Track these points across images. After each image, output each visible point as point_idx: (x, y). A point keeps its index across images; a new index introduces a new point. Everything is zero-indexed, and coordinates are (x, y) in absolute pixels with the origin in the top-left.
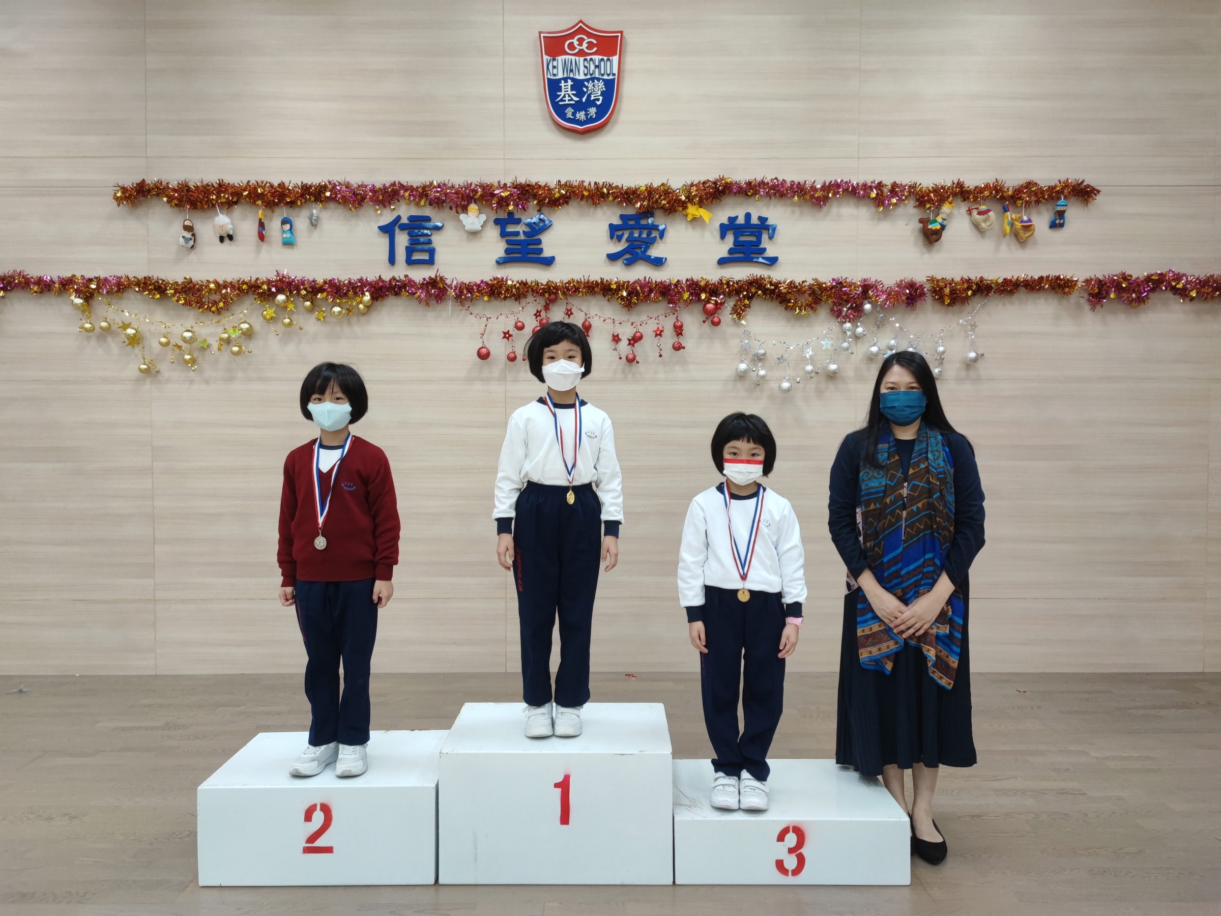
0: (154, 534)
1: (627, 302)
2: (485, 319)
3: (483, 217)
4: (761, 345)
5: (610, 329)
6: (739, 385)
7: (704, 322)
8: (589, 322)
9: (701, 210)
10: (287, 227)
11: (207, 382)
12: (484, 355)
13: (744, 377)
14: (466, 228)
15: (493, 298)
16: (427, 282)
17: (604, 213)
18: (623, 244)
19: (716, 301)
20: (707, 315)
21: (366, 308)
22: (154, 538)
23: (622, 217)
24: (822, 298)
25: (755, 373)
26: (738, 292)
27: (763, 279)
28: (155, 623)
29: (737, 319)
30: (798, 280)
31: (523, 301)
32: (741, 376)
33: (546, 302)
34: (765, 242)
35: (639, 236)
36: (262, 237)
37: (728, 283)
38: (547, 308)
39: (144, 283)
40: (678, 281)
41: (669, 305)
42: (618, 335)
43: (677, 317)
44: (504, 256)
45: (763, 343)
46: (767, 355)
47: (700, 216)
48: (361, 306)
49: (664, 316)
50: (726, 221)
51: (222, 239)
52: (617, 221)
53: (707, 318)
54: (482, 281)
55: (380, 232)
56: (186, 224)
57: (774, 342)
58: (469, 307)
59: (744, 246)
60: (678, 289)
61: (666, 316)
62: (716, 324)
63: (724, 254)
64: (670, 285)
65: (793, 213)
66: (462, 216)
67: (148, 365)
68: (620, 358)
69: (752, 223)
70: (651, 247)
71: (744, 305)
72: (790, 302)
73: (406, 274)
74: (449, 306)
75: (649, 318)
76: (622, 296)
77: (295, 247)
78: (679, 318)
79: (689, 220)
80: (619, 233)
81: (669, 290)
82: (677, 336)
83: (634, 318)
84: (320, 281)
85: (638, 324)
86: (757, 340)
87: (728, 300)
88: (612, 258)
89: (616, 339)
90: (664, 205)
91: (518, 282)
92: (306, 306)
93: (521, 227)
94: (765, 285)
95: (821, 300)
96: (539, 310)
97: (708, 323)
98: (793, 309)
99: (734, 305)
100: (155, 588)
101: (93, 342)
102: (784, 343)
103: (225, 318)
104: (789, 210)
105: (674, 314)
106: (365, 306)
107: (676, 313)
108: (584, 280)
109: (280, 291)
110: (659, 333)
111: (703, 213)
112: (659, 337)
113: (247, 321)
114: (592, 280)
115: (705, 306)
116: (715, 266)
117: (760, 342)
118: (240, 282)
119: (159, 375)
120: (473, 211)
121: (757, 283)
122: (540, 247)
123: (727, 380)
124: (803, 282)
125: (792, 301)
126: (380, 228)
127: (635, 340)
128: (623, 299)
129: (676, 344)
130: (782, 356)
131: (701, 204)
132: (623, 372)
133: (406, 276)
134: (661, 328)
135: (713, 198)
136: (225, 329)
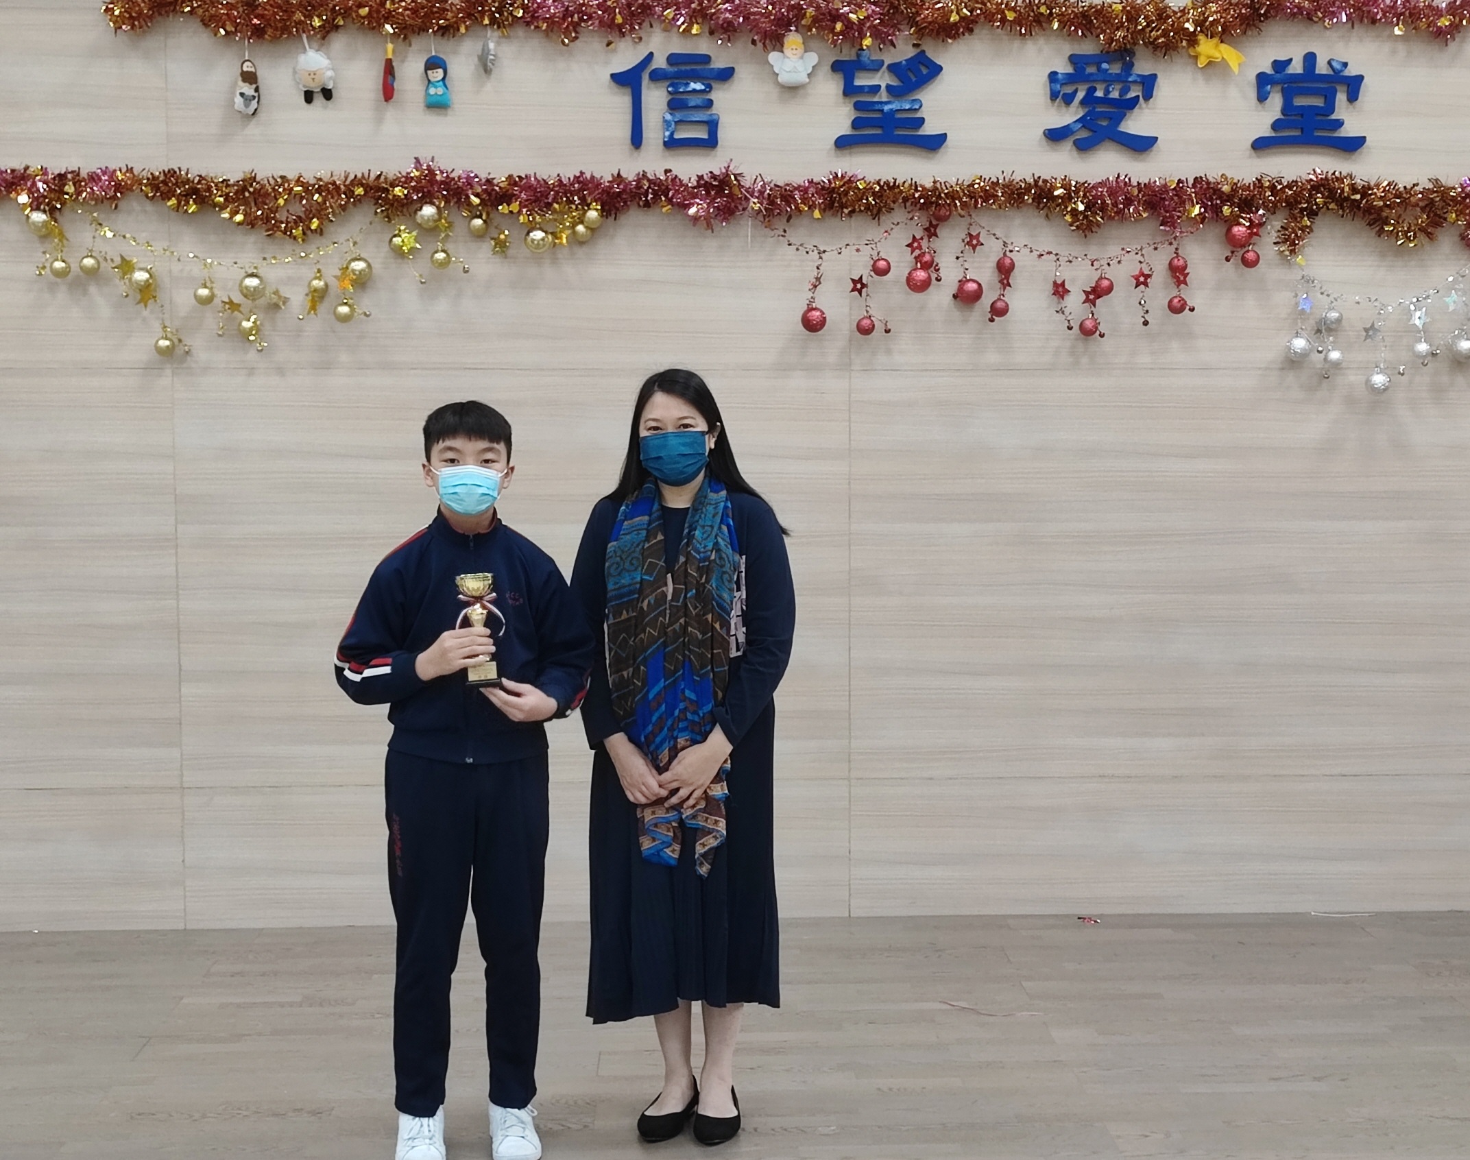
0: (179, 663)
1: (1085, 222)
2: (816, 252)
3: (813, 58)
4: (1332, 302)
5: (1049, 270)
6: (1290, 377)
7: (1227, 259)
8: (1011, 259)
9: (1223, 47)
10: (439, 74)
11: (280, 371)
12: (813, 324)
13: (1298, 362)
14: (780, 79)
15: (829, 213)
16: (706, 182)
17: (1040, 51)
18: (1074, 109)
19: (1250, 220)
20: (1234, 246)
21: (589, 232)
22: (180, 670)
23: (1073, 59)
24: (1446, 216)
25: (1322, 355)
26: (1291, 204)
27: (1336, 177)
28: (182, 832)
29: (1287, 253)
30: (1403, 181)
31: (887, 220)
32: (1293, 362)
33: (931, 222)
34: (1342, 109)
35: (1105, 95)
36: (388, 92)
37: (1272, 188)
38: (931, 231)
39: (164, 182)
40: (1180, 181)
41: (1162, 228)
42: (1064, 282)
43: (1177, 249)
44: (848, 133)
45: (1336, 300)
46: (1344, 323)
47: (1223, 58)
48: (580, 228)
49: (1153, 247)
50: (1269, 70)
51: (309, 97)
52: (1064, 68)
53: (1233, 252)
54: (811, 182)
55: (613, 84)
56: (245, 69)
57: (1357, 298)
58: (785, 231)
59: (1302, 115)
60: (1180, 198)
61: (1156, 249)
62: (1249, 264)
63: (1266, 131)
64: (1165, 187)
65: (1394, 52)
66: (773, 57)
67: (170, 340)
68: (1070, 328)
69: (1317, 72)
70: (1128, 114)
71: (1303, 229)
72: (1388, 224)
73: (668, 168)
74: (746, 228)
75: (1124, 252)
76: (1074, 211)
77: (450, 111)
78: (1179, 252)
79: (1200, 66)
80: (1069, 89)
81: (1161, 198)
82: (1178, 286)
83: (1094, 252)
84: (500, 178)
85: (1104, 262)
86: (1325, 293)
87: (1272, 217)
88: (1055, 136)
89: (1060, 290)
90: (1157, 38)
91: (878, 183)
92: (474, 226)
93: (881, 77)
94: (1343, 191)
95: (1445, 219)
96: (918, 237)
97: (1236, 260)
98: (1394, 235)
99: (1282, 227)
100: (181, 766)
101: (62, 295)
102: (1376, 300)
103: (318, 248)
104: (1387, 47)
105: (1171, 244)
106: (586, 227)
107: (1174, 242)
108: (1004, 178)
109: (427, 198)
110: (1142, 280)
111: (1226, 52)
112: (1142, 286)
113: (362, 256)
114: (1018, 180)
115: (1229, 230)
116: (1248, 153)
117: (1331, 298)
118: (348, 183)
119: (189, 358)
120: (794, 47)
121: (1324, 184)
122: (918, 115)
123: (1266, 369)
124: (1414, 185)
125: (1392, 222)
126: (613, 76)
127: (1096, 293)
128: (1076, 215)
129: (1176, 300)
130: (1373, 324)
131: (1225, 34)
132: (1072, 353)
133: (667, 171)
134: (1147, 272)
135: (1248, 25)
136: (319, 271)
